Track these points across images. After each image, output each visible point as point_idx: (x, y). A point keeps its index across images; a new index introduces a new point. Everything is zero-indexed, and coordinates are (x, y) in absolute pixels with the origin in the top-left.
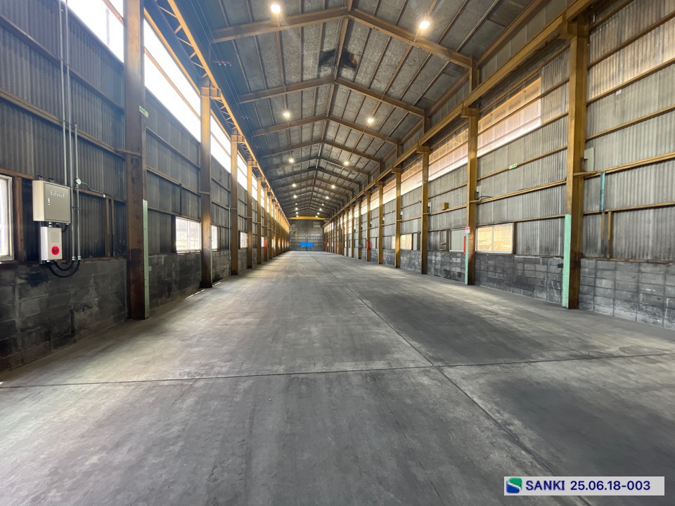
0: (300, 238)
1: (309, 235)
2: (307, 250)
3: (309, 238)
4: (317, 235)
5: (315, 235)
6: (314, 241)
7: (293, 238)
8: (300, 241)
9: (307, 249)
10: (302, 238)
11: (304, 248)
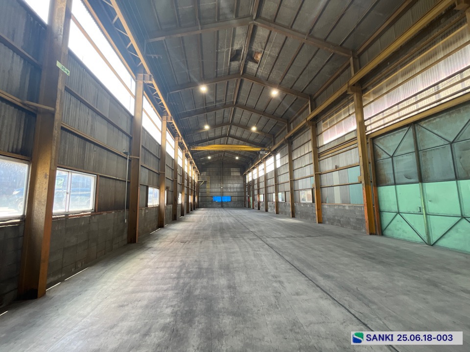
0: (213, 190)
1: (224, 185)
2: (222, 207)
3: (224, 190)
4: (236, 185)
5: (233, 186)
6: (232, 194)
7: (203, 190)
8: (213, 194)
9: (222, 205)
10: (216, 190)
11: (218, 203)
